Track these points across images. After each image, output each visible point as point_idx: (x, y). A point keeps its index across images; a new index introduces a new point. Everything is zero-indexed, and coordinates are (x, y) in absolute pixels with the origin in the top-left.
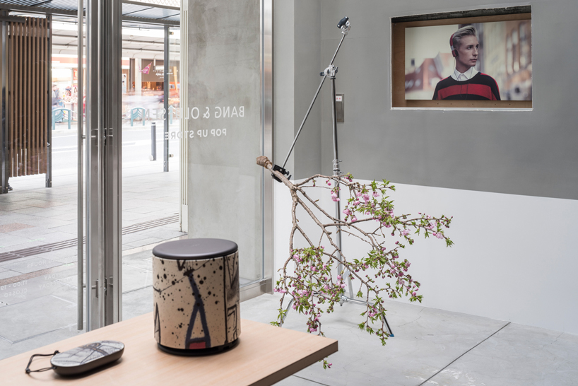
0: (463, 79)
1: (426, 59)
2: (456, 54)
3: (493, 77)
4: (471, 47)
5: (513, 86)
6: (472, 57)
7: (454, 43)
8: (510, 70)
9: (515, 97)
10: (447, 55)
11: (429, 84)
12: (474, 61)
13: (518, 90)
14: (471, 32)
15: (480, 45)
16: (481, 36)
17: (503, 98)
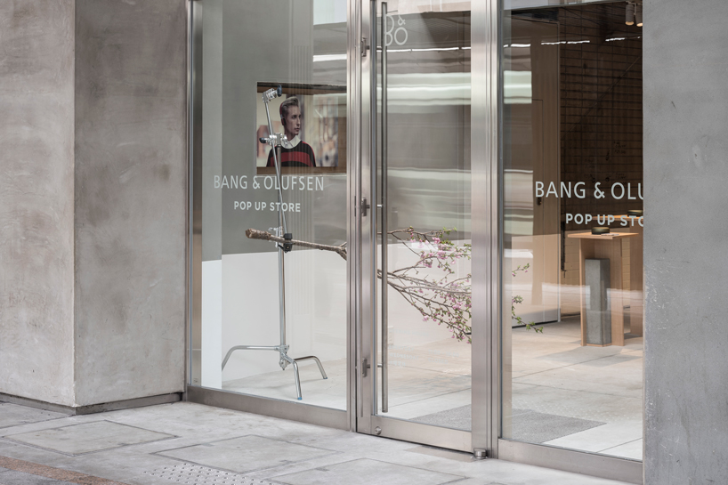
0: (290, 147)
1: (261, 126)
2: (284, 122)
3: (311, 145)
4: (295, 116)
5: (324, 155)
6: (296, 127)
7: (284, 111)
8: (322, 140)
9: (326, 164)
10: (277, 122)
11: (264, 151)
12: (298, 130)
13: (327, 158)
14: (295, 103)
15: (302, 116)
16: (303, 107)
17: (318, 165)
